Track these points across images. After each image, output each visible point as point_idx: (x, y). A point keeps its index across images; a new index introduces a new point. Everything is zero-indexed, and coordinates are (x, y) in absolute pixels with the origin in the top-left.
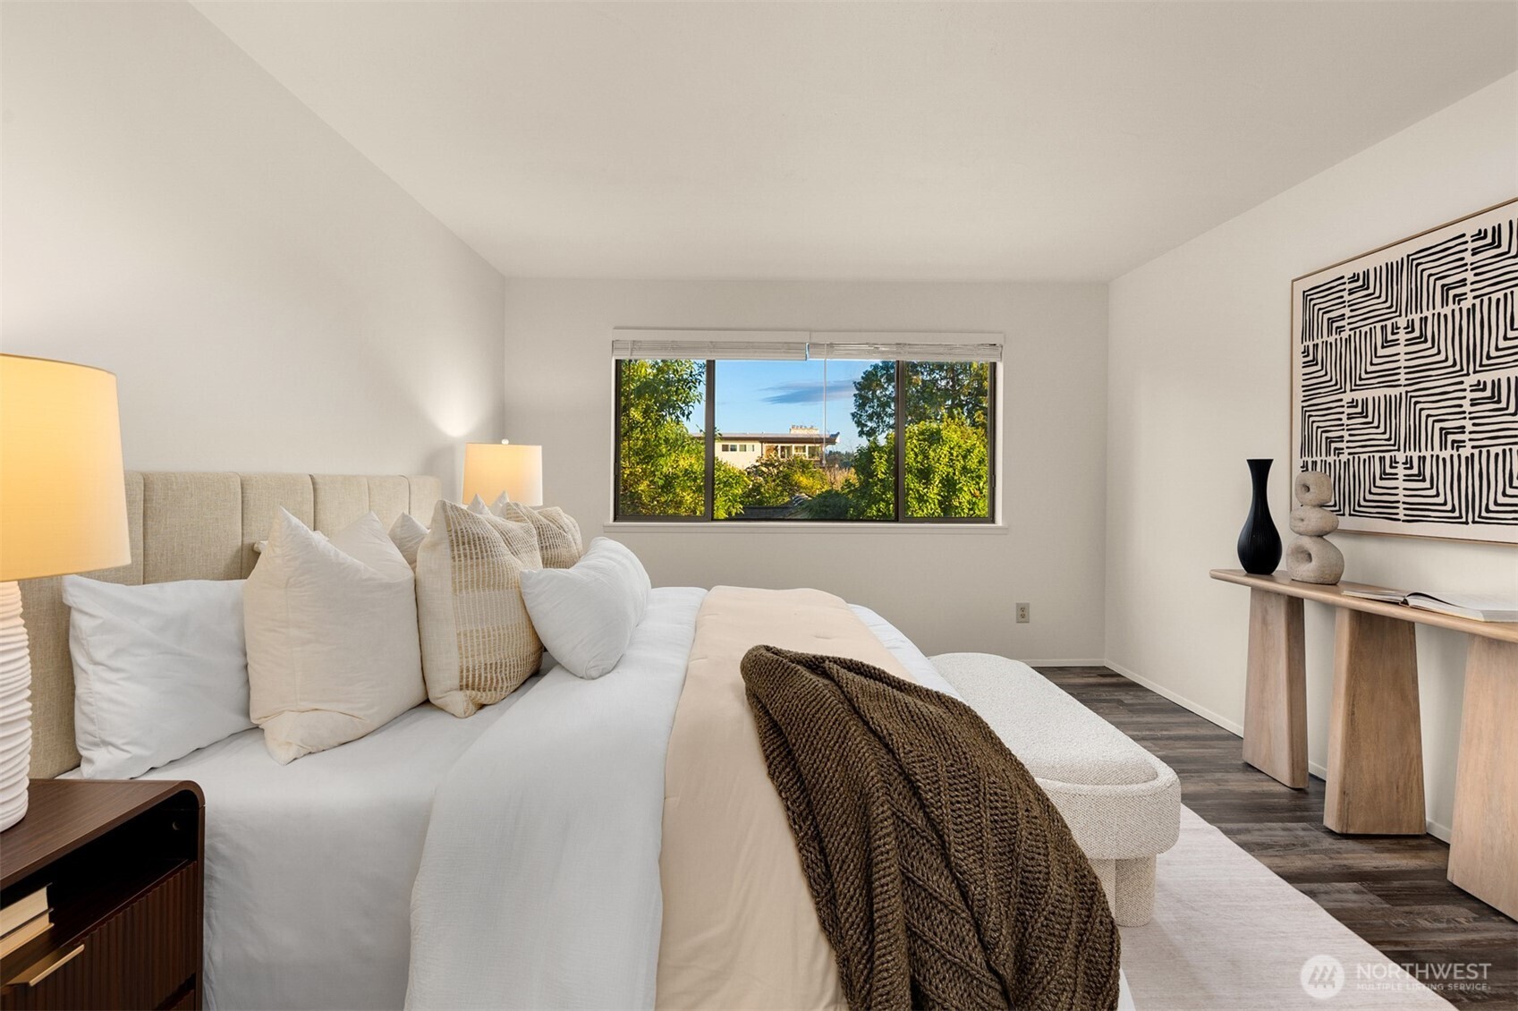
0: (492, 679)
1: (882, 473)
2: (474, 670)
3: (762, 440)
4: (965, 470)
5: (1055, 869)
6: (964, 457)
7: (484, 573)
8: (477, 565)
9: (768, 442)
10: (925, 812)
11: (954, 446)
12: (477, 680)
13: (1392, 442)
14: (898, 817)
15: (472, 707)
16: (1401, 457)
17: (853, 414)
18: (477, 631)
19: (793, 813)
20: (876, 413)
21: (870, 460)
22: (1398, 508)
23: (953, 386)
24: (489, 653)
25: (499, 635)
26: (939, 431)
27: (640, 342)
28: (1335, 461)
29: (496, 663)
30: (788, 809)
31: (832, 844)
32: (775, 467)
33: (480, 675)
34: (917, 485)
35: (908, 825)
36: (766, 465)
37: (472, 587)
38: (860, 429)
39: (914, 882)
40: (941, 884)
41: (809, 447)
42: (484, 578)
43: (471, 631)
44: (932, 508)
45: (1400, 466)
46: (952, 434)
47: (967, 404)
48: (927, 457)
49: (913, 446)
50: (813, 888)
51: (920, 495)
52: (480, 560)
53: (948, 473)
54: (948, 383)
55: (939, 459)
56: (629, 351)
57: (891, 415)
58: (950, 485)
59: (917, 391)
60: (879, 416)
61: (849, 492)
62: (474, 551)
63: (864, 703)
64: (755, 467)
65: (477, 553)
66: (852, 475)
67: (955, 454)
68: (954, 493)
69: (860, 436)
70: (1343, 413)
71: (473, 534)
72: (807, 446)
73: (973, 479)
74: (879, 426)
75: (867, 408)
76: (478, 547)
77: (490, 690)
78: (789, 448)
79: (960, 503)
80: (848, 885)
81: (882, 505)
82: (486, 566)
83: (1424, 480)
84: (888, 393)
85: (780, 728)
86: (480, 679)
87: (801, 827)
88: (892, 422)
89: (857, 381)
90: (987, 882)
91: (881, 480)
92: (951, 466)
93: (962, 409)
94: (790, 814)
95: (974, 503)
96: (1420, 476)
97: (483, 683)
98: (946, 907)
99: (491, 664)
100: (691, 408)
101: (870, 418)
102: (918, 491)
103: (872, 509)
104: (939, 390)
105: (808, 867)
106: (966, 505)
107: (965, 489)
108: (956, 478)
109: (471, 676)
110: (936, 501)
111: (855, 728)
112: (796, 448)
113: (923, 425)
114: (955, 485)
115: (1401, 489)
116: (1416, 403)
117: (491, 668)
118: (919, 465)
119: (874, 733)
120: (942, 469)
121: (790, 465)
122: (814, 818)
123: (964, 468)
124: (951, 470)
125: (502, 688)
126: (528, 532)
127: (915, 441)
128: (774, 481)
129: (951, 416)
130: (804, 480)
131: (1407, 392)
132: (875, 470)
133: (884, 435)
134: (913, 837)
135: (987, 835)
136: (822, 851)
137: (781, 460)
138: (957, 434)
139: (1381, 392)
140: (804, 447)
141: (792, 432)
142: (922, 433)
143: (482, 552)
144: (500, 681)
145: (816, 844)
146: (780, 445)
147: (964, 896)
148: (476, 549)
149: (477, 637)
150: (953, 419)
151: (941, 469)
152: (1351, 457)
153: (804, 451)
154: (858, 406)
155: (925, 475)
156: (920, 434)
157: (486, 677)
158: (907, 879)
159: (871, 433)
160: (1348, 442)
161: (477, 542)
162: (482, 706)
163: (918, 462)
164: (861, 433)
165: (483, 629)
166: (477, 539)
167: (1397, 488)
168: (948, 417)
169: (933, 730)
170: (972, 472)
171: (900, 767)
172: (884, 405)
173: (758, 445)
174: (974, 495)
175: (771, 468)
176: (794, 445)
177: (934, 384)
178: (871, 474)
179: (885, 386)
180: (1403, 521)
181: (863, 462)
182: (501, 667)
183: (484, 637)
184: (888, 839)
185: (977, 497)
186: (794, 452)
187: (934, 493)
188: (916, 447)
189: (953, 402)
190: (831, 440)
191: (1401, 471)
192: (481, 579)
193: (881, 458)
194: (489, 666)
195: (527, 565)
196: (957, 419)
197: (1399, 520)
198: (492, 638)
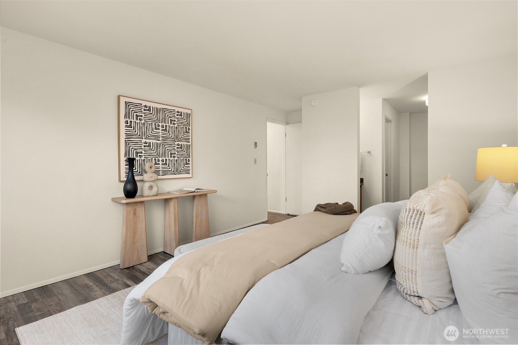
13: (158, 155)
16: (161, 159)
22: (160, 172)
28: (139, 159)
45: (160, 161)
70: (142, 145)
83: (167, 165)
96: (166, 164)
115: (161, 167)
116: (164, 146)
131: (162, 143)
139: (155, 141)
152: (145, 158)
160: (144, 154)
167: (160, 167)
180: (162, 175)
191: (161, 163)
197: (160, 175)
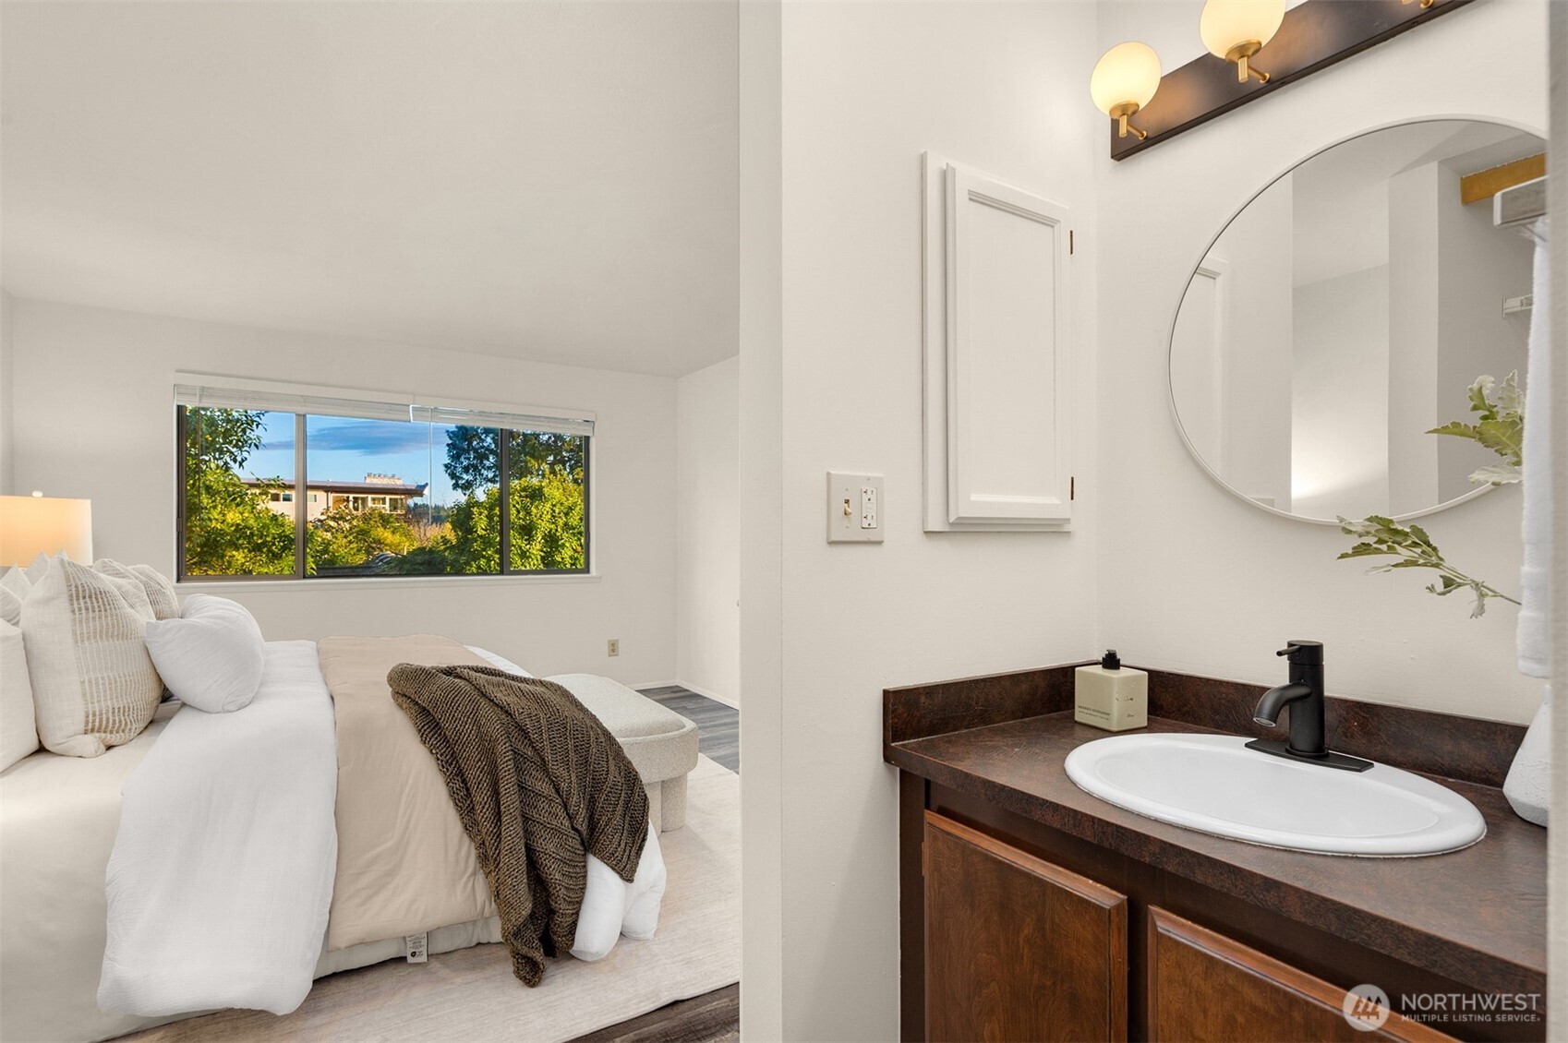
0: (120, 722)
1: (482, 529)
2: (101, 714)
3: (328, 489)
4: (567, 526)
5: (612, 768)
6: (566, 514)
7: (107, 625)
8: (100, 617)
9: (336, 492)
10: (533, 747)
11: (557, 503)
12: (104, 723)
14: (515, 753)
15: (103, 748)
17: (446, 466)
18: (103, 678)
19: (442, 761)
20: (473, 465)
21: (469, 516)
23: (555, 442)
24: (117, 697)
25: (126, 681)
26: (541, 488)
27: (212, 389)
29: (124, 707)
30: (438, 759)
31: (469, 775)
32: (347, 521)
33: (108, 719)
34: (519, 541)
35: (522, 756)
36: (334, 519)
37: (95, 638)
38: (454, 481)
39: (526, 789)
40: (544, 787)
41: (390, 499)
42: (107, 628)
43: (97, 679)
44: (535, 563)
46: (554, 491)
47: (570, 460)
48: (529, 513)
49: (514, 503)
50: (457, 805)
51: (522, 551)
52: (103, 613)
53: (551, 530)
54: (550, 438)
55: (541, 516)
56: (198, 397)
57: (489, 468)
58: (552, 541)
59: (518, 444)
60: (475, 468)
61: (445, 550)
62: (96, 604)
63: (489, 690)
64: (319, 520)
65: (99, 607)
66: (447, 531)
67: (557, 511)
68: (557, 549)
69: (454, 489)
71: (94, 588)
72: (388, 497)
73: (574, 534)
74: (475, 480)
75: (462, 459)
76: (100, 600)
77: (117, 732)
78: (364, 500)
79: (563, 559)
80: (481, 797)
81: (483, 562)
82: (109, 618)
84: (485, 444)
85: (428, 711)
86: (108, 722)
87: (447, 769)
88: (491, 475)
89: (451, 430)
90: (570, 780)
91: (481, 537)
92: (553, 523)
93: (564, 465)
94: (439, 762)
95: (576, 559)
97: (111, 725)
98: (547, 798)
99: (119, 708)
100: (245, 454)
101: (466, 470)
102: (520, 547)
103: (472, 566)
104: (541, 444)
105: (454, 793)
106: (568, 561)
107: (567, 545)
108: (558, 534)
109: (97, 720)
110: (539, 557)
111: (483, 702)
112: (374, 500)
113: (525, 481)
114: (557, 541)
117: (119, 712)
118: (521, 521)
119: (497, 705)
120: (544, 526)
121: (366, 519)
122: (457, 762)
123: (566, 524)
124: (553, 526)
125: (130, 729)
126: (136, 587)
127: (516, 497)
128: (346, 537)
129: (553, 472)
130: (386, 535)
132: (475, 526)
133: (482, 489)
134: (525, 763)
135: (572, 754)
136: (464, 781)
137: (355, 512)
138: (557, 490)
140: (384, 499)
141: (368, 481)
142: (524, 490)
143: (104, 605)
144: (129, 723)
145: (459, 778)
146: (351, 496)
147: (557, 791)
148: (98, 603)
149: (104, 684)
150: (555, 474)
151: (543, 524)
153: (384, 503)
154: (452, 457)
155: (528, 531)
156: (522, 491)
157: (114, 721)
158: (522, 787)
159: (467, 486)
161: (99, 596)
162: (109, 748)
163: (520, 518)
164: (456, 486)
165: (109, 676)
166: (98, 593)
168: (551, 473)
169: (537, 699)
170: (574, 529)
171: (516, 723)
172: (482, 457)
173: (321, 495)
174: (575, 551)
175: (341, 522)
176: (370, 496)
177: (536, 438)
178: (470, 530)
179: (483, 437)
181: (462, 518)
182: (129, 711)
183: (110, 684)
184: (509, 763)
185: (578, 552)
186: (370, 504)
187: (536, 549)
188: (518, 503)
189: (555, 458)
190: (418, 491)
192: (104, 630)
193: (481, 514)
194: (116, 710)
195: (143, 616)
196: (559, 476)
198: (119, 684)
